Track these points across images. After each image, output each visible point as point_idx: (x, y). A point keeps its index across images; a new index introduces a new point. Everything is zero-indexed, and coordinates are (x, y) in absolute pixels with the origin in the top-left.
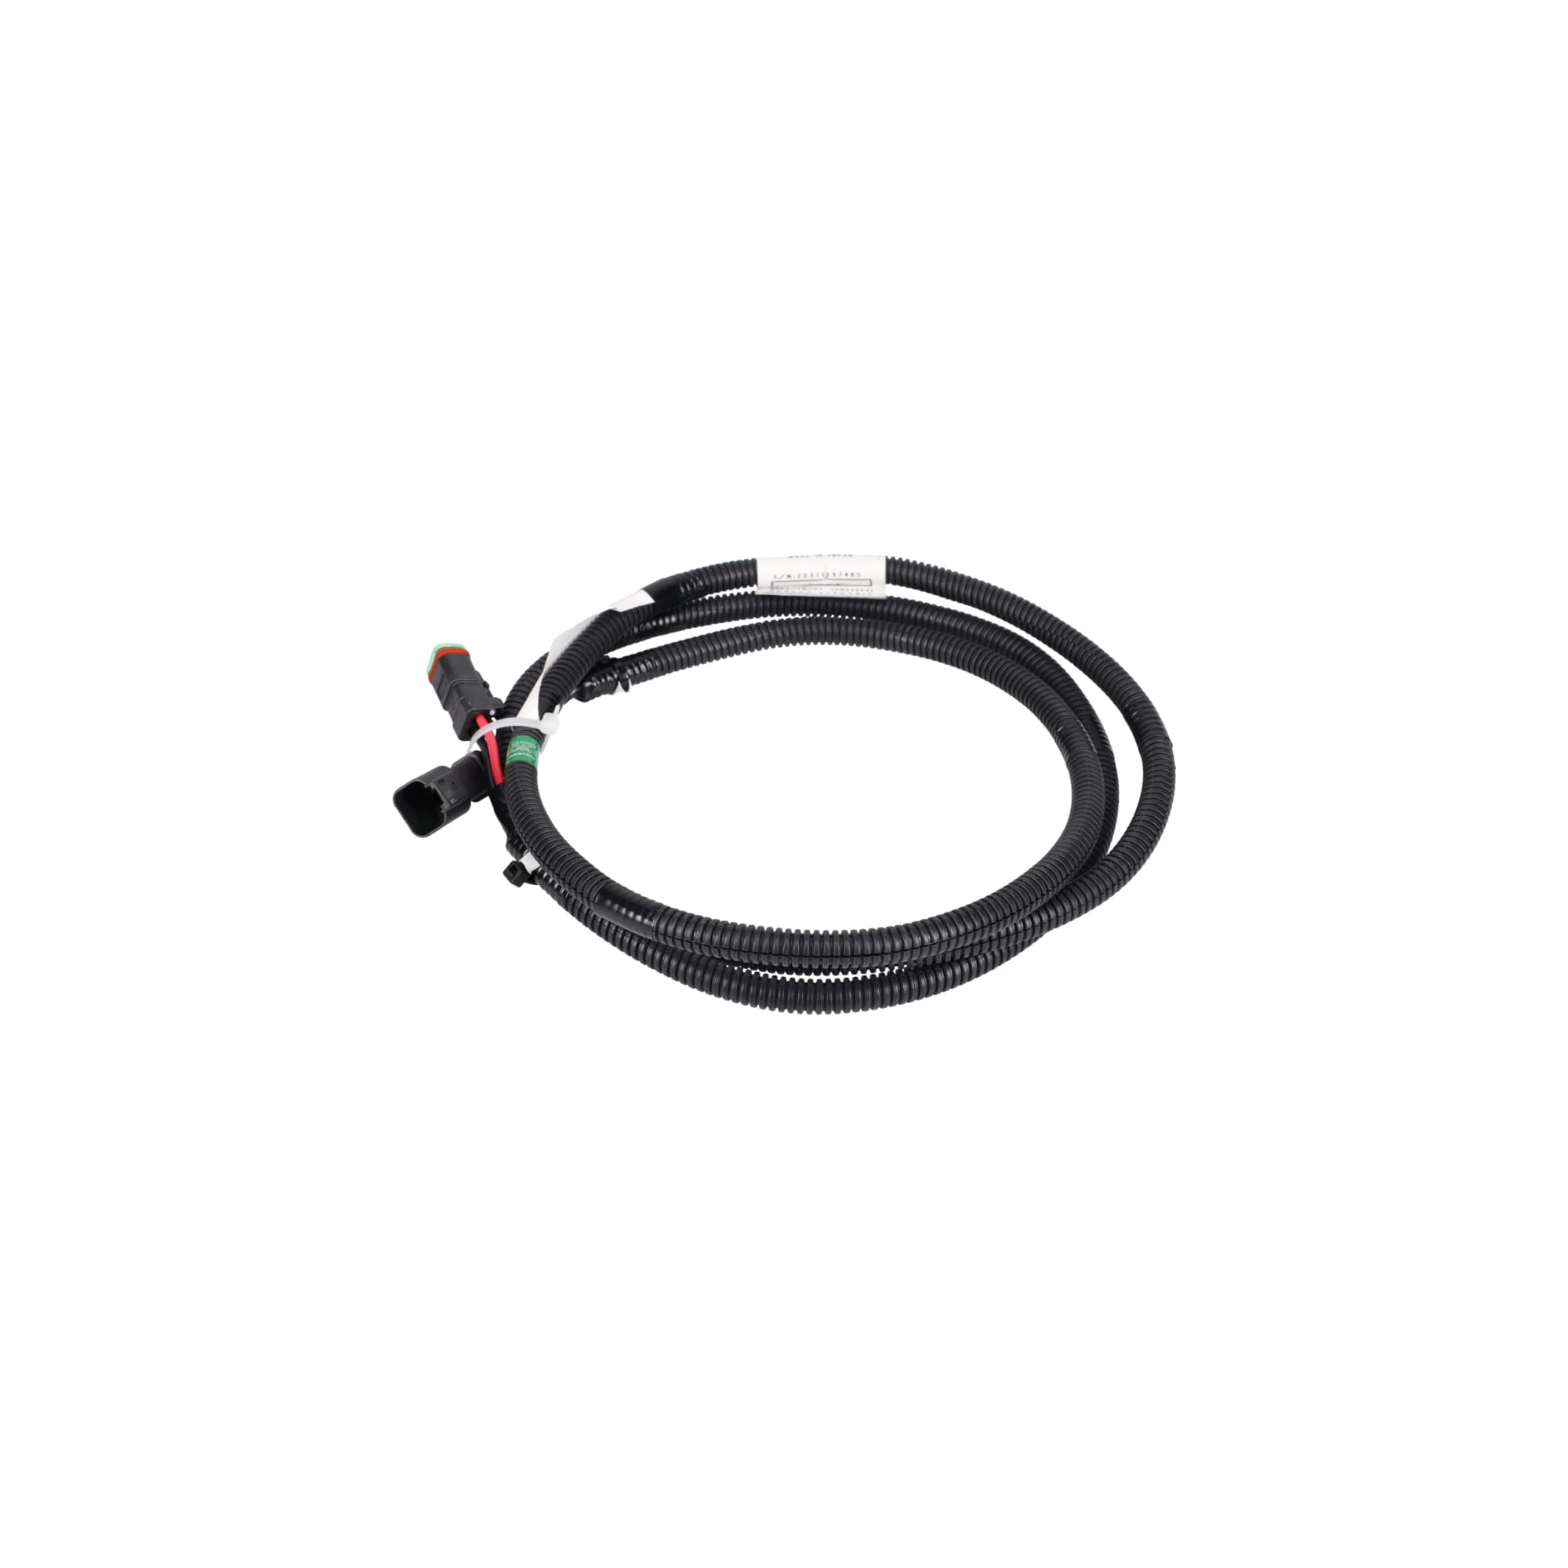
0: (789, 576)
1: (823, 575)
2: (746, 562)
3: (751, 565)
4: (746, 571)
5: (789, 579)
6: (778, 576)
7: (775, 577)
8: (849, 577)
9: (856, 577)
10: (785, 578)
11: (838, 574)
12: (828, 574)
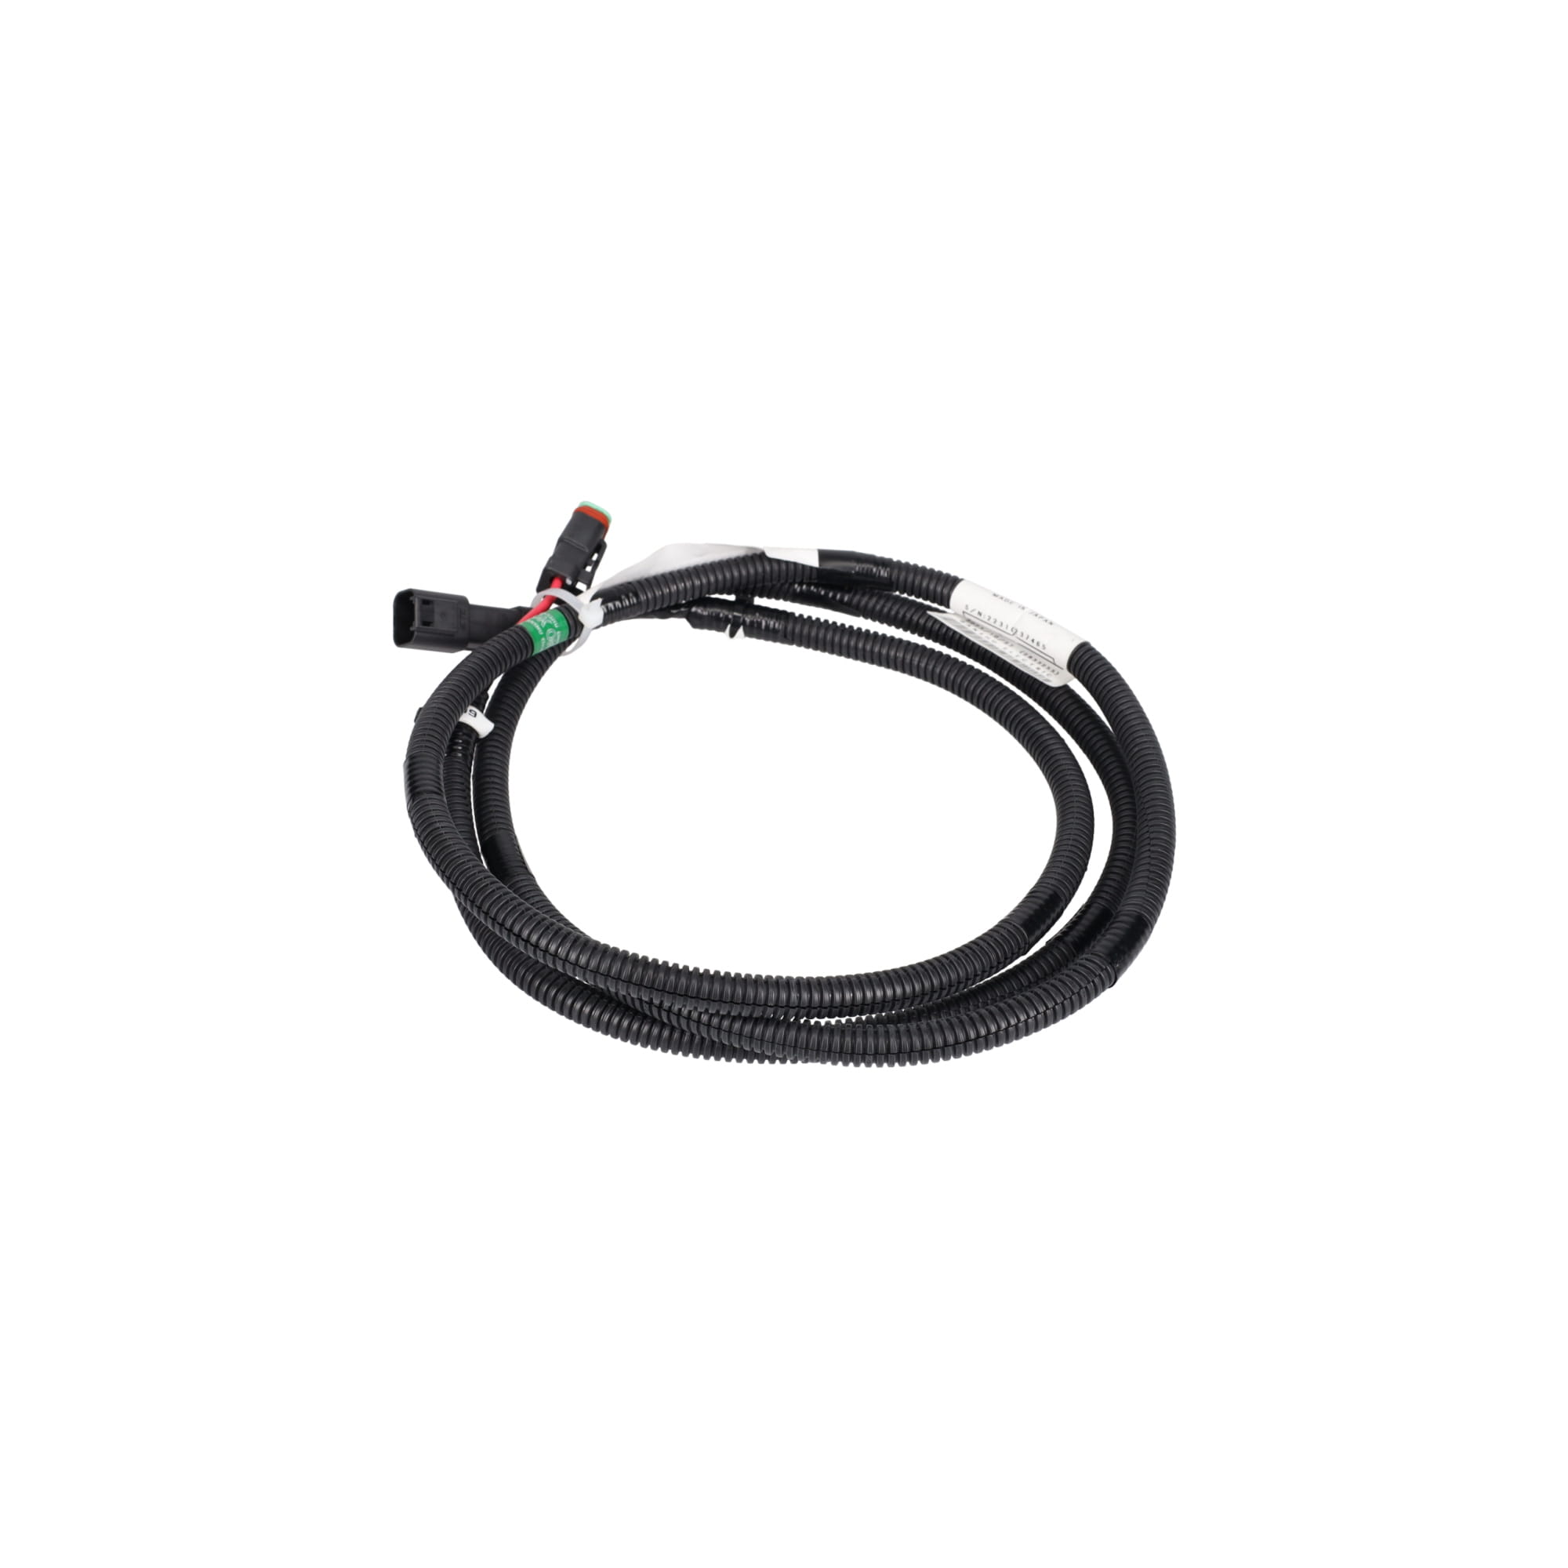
0: (980, 614)
1: (1012, 630)
2: (948, 576)
3: (952, 582)
4: (941, 586)
5: (978, 617)
6: (970, 609)
7: (967, 607)
8: (1035, 645)
9: (1040, 648)
10: (975, 614)
11: (1025, 636)
12: (1016, 631)
